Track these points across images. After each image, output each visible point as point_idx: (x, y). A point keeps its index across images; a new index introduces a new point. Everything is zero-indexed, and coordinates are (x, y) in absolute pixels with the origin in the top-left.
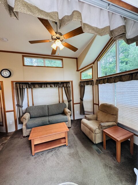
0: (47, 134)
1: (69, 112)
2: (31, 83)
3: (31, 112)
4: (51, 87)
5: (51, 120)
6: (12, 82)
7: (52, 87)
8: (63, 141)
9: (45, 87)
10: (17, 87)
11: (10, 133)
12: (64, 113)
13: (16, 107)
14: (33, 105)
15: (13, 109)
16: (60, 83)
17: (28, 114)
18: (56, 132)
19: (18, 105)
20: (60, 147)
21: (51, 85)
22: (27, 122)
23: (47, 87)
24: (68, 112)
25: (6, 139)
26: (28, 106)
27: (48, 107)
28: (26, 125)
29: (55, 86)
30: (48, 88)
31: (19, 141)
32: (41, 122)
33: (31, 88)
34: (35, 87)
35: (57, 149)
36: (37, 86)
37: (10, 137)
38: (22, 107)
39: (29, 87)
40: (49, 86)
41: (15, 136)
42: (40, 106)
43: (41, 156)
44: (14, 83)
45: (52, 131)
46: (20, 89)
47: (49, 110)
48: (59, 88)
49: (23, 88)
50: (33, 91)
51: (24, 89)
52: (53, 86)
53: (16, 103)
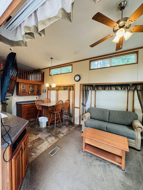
0: (98, 139)
1: (139, 127)
2: (95, 86)
3: (92, 112)
4: (116, 89)
5: (110, 127)
6: (81, 85)
7: (118, 90)
8: (118, 159)
9: (109, 89)
10: (83, 89)
11: (75, 124)
12: (131, 126)
13: (81, 105)
14: (95, 106)
15: (79, 107)
16: (131, 85)
17: (89, 114)
18: (108, 143)
19: (83, 104)
20: (112, 163)
21: (117, 87)
22: (86, 120)
23: (111, 89)
24: (137, 126)
25: (72, 128)
26: (91, 106)
27: (109, 113)
28: (85, 123)
29: (123, 89)
30: (113, 91)
31: (78, 134)
32: (98, 125)
33: (95, 90)
34: (98, 89)
35: (108, 163)
36: (100, 88)
37: (74, 127)
38: (85, 106)
39: (93, 89)
40: (114, 88)
41: (78, 129)
42: (101, 109)
43: (89, 157)
44: (82, 85)
45: (105, 140)
46: (85, 90)
47: (110, 115)
48: (128, 91)
49: (87, 90)
50: (96, 93)
51: (89, 90)
52: (120, 88)
53: (81, 102)
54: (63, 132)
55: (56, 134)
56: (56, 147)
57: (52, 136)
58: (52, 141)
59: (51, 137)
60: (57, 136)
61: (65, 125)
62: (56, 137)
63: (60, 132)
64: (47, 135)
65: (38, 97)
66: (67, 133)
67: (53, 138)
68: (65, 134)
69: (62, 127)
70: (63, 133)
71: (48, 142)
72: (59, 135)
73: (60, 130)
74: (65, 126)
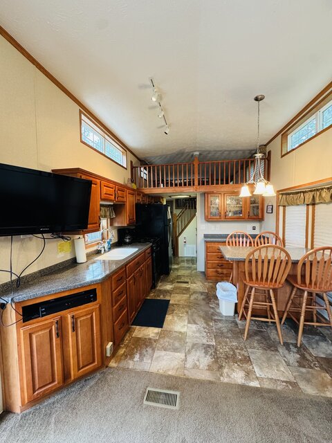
54: (256, 369)
55: (227, 358)
56: (178, 393)
57: (211, 351)
58: (195, 367)
59: (206, 353)
60: (221, 367)
61: (301, 350)
62: (215, 367)
63: (247, 360)
64: (205, 341)
65: (257, 225)
66: (267, 385)
67: (206, 361)
68: (255, 384)
69: (282, 350)
70: (248, 374)
71: (186, 360)
72: (230, 367)
73: (256, 353)
74: (293, 357)
